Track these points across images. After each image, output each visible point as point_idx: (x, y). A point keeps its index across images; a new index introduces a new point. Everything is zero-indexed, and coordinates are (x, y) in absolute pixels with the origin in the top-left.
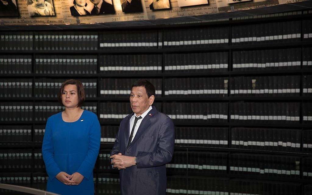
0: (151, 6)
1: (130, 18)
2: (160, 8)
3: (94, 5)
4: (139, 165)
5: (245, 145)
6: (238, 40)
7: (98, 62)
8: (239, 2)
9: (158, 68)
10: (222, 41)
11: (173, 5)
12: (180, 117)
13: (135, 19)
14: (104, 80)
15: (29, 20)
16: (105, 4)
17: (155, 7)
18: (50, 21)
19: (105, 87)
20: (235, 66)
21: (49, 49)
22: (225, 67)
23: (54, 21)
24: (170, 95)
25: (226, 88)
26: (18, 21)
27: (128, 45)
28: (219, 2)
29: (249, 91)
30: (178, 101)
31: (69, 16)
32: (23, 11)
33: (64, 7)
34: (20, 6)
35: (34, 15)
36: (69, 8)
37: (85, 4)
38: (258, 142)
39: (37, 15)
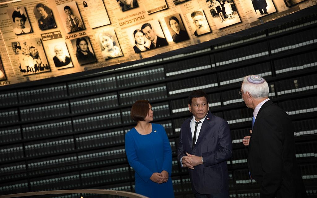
0: (196, 33)
1: (181, 46)
2: (203, 34)
3: (151, 41)
4: (206, 164)
5: (297, 135)
6: (276, 51)
7: (167, 88)
8: (266, 15)
9: (214, 85)
10: (263, 54)
11: (213, 28)
12: (239, 121)
13: (184, 46)
14: (174, 101)
15: (105, 63)
16: (159, 39)
17: (199, 33)
18: (120, 61)
19: (175, 106)
20: (277, 72)
21: (128, 85)
22: (269, 74)
23: (123, 60)
24: (228, 105)
25: (273, 91)
26: (97, 65)
27: (188, 70)
28: (250, 18)
29: (293, 91)
30: (236, 109)
31: (133, 54)
32: (99, 57)
33: (129, 48)
34: (96, 54)
35: (107, 58)
36: (133, 48)
37: (144, 42)
38: (308, 132)
39: (110, 58)
